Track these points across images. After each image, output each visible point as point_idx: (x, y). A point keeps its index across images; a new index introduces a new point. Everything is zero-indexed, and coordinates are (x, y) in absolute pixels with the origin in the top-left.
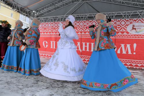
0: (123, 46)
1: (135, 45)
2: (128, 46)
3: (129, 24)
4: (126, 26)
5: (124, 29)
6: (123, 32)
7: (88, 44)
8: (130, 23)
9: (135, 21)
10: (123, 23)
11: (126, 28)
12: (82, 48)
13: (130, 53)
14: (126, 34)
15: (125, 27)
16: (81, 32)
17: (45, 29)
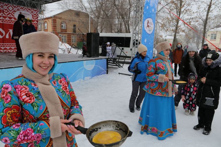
3: (16, 11)
4: (14, 12)
5: (12, 15)
8: (17, 9)
9: (22, 8)
10: (11, 8)
11: (14, 14)
14: (13, 19)
15: (12, 13)
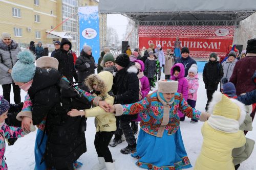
0: (212, 43)
1: (220, 43)
2: (216, 44)
4: (215, 31)
5: (214, 33)
6: (212, 35)
7: (188, 42)
8: (218, 29)
9: (221, 27)
10: (213, 29)
12: (183, 45)
13: (216, 48)
14: (214, 36)
16: (183, 34)
17: (151, 31)
